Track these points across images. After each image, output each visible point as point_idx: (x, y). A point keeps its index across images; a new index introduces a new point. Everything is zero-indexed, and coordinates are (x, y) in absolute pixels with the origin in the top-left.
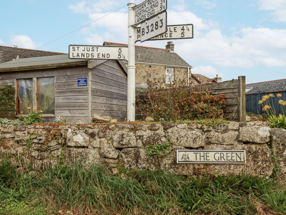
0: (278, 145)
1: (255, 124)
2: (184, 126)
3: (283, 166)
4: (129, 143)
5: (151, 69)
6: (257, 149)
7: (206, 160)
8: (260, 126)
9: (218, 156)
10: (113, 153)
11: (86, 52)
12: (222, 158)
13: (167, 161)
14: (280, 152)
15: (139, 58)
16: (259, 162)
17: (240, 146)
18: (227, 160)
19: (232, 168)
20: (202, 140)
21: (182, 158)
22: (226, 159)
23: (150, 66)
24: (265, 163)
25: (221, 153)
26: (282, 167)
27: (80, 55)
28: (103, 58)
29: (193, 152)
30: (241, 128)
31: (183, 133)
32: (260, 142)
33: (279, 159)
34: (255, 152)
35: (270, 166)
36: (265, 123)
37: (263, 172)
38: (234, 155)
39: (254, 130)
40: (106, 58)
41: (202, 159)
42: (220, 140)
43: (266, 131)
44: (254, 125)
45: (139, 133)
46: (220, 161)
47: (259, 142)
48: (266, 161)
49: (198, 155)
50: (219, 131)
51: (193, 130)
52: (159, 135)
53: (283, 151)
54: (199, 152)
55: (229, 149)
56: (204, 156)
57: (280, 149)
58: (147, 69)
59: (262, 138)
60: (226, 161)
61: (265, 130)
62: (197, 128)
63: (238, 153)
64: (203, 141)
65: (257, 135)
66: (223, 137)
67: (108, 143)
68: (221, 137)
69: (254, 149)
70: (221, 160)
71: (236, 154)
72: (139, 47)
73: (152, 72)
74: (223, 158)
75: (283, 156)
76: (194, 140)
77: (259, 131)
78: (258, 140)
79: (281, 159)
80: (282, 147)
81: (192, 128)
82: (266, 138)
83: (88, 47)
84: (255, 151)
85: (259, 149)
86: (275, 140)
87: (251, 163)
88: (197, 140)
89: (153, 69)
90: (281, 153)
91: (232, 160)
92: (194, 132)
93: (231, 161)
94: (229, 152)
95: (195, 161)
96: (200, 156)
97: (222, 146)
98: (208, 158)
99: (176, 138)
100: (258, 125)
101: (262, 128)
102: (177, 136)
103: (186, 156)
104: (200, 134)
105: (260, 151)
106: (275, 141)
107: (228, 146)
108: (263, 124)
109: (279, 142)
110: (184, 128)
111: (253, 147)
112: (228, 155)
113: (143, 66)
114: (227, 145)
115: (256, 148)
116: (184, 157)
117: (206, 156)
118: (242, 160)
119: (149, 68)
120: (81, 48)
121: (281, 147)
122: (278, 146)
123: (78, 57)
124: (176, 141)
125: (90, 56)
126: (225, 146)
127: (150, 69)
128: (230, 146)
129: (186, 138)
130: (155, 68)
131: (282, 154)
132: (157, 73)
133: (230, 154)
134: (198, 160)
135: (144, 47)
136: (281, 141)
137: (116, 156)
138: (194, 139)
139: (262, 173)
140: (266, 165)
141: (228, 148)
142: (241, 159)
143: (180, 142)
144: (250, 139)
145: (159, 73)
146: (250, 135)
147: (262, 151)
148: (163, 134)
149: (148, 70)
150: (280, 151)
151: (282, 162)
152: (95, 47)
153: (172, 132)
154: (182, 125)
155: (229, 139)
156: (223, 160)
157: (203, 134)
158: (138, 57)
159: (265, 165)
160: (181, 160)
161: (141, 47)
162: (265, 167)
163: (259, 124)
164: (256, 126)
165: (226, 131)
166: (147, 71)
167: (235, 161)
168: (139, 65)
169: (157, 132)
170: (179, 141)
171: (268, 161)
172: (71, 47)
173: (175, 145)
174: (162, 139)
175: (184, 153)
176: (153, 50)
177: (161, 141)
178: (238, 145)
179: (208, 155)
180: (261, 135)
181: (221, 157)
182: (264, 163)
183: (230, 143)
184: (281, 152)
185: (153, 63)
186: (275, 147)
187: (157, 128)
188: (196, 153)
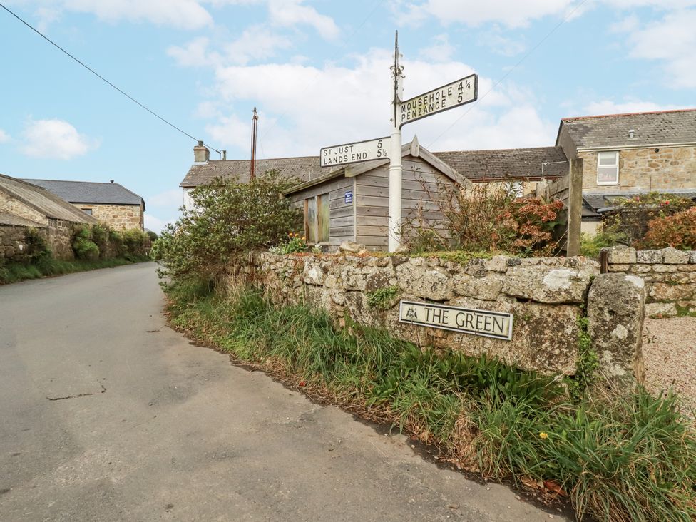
0: (599, 311)
1: (539, 263)
2: (420, 262)
3: (608, 361)
4: (356, 284)
5: (659, 155)
6: (544, 315)
7: (443, 323)
8: (553, 266)
9: (462, 318)
10: (338, 296)
11: (339, 155)
12: (469, 323)
13: (391, 316)
14: (602, 329)
15: (632, 136)
16: (543, 343)
17: (507, 306)
18: (477, 328)
19: (487, 345)
20: (447, 288)
21: (408, 315)
22: (475, 326)
23: (657, 151)
24: (558, 347)
25: (468, 315)
26: (607, 364)
27: (332, 160)
28: (359, 160)
29: (424, 307)
30: (510, 269)
31: (417, 275)
32: (546, 301)
33: (600, 344)
34: (538, 322)
35: (568, 354)
36: (564, 260)
37: (550, 364)
38: (490, 320)
39: (534, 274)
40: (362, 159)
41: (437, 319)
42: (471, 289)
43: (561, 278)
44: (537, 264)
45: (364, 270)
46: (464, 328)
47: (542, 301)
48: (561, 343)
49: (431, 313)
50: (469, 272)
51: (432, 268)
52: (386, 275)
53: (612, 326)
54: (433, 308)
55: (486, 308)
56: (440, 316)
57: (604, 321)
58: (649, 156)
59: (548, 294)
60: (475, 330)
61: (560, 275)
62: (439, 265)
63: (497, 317)
64: (448, 290)
65: (541, 285)
66: (476, 284)
67: (337, 282)
68: (473, 285)
69: (538, 315)
70: (466, 326)
71: (495, 318)
72: (637, 114)
73: (662, 161)
74: (471, 324)
75: (610, 338)
76: (434, 287)
77: (546, 277)
78: (540, 296)
79: (605, 345)
80: (612, 317)
81: (431, 265)
82: (558, 293)
83: (341, 147)
84: (539, 319)
85: (549, 316)
86: (592, 299)
87: (525, 341)
88: (438, 286)
89: (664, 154)
90: (605, 330)
91: (485, 329)
92: (435, 272)
93: (483, 331)
94: (481, 314)
95: (425, 321)
96: (434, 315)
97: (476, 301)
98: (446, 320)
99: (406, 280)
100: (546, 264)
101: (553, 272)
102: (408, 277)
103: (413, 311)
104: (444, 276)
105: (550, 320)
106: (593, 302)
107: (487, 302)
108: (560, 264)
109: (601, 305)
110: (420, 265)
111: (535, 309)
112: (481, 319)
113: (640, 151)
114: (485, 300)
115: (541, 312)
116: (411, 313)
117: (444, 317)
118: (504, 333)
119: (653, 153)
120: (334, 150)
121: (608, 317)
122: (599, 314)
123: (330, 164)
124: (406, 285)
125: (344, 159)
126: (480, 301)
127: (657, 155)
128: (491, 302)
129: (421, 282)
130: (670, 151)
131: (608, 333)
132: (675, 162)
133: (484, 318)
134: (430, 321)
135: (651, 114)
136: (606, 304)
137: (341, 302)
138: (434, 285)
139: (547, 367)
140: (561, 352)
141: (485, 306)
142: (501, 330)
143: (412, 288)
144: (524, 293)
145: (680, 161)
146: (524, 285)
147: (556, 319)
148: (393, 273)
149: (652, 158)
150: (603, 327)
151: (607, 352)
152: (349, 146)
153: (402, 271)
154: (417, 260)
155: (486, 288)
156: (469, 327)
157: (449, 278)
158: (629, 136)
159: (558, 350)
160: (405, 318)
161: (644, 114)
162: (556, 356)
163: (549, 262)
164: (542, 267)
165: (482, 273)
166: (650, 159)
167: (491, 332)
168: (629, 151)
169: (385, 269)
170: (410, 287)
171: (564, 344)
172: (323, 151)
173: (405, 292)
174: (390, 282)
175: (410, 306)
176: (674, 116)
177: (388, 284)
178: (505, 302)
179: (446, 314)
180: (548, 285)
181: (467, 321)
182: (557, 345)
183: (489, 297)
184: (606, 328)
185: (665, 142)
186: (592, 315)
187: (384, 263)
188: (428, 309)
